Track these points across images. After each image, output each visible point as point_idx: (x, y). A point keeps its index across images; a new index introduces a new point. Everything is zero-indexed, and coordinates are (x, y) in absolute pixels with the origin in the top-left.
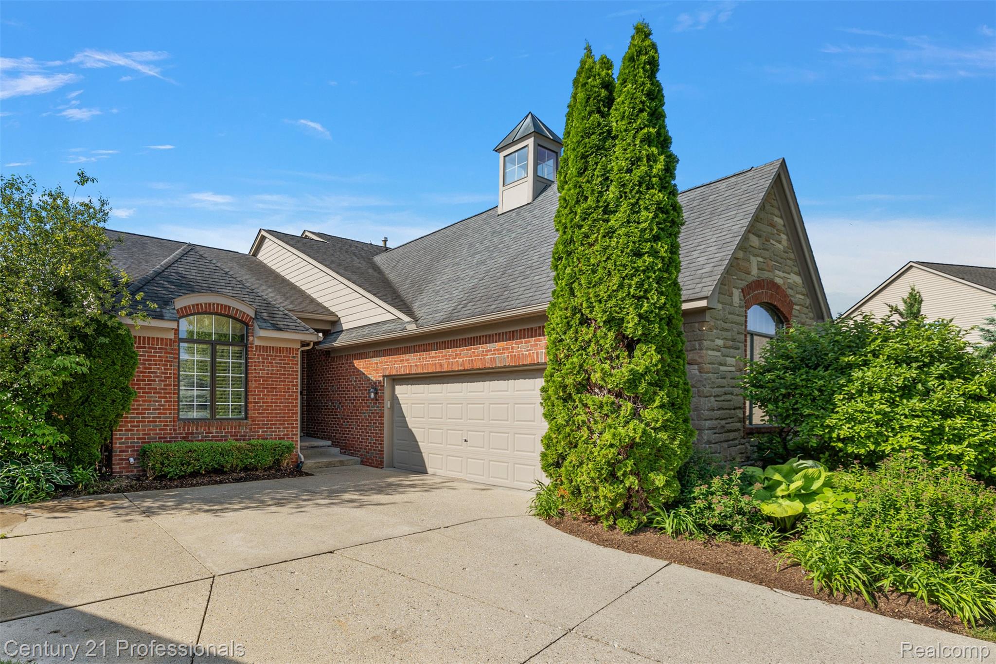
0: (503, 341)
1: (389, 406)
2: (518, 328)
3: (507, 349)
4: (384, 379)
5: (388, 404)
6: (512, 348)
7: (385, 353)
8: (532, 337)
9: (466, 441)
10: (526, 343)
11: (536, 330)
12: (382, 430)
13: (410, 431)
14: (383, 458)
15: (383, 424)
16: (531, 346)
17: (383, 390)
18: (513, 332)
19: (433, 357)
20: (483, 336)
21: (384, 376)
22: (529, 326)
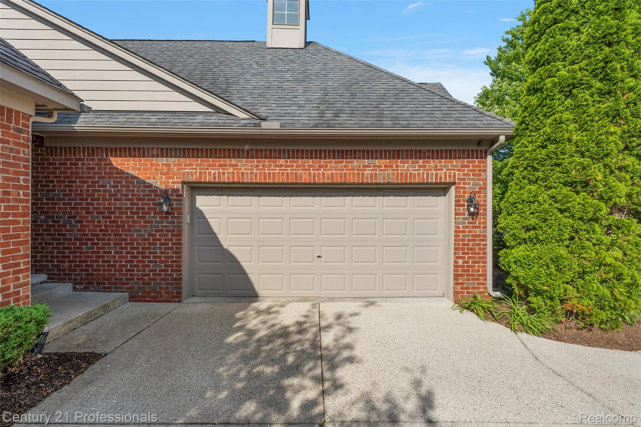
0: (385, 158)
1: (188, 222)
2: (404, 148)
3: (391, 166)
4: (182, 187)
5: (187, 218)
6: (397, 166)
7: (186, 154)
8: (420, 158)
9: (319, 257)
10: (413, 163)
11: (424, 153)
12: (178, 253)
13: (227, 251)
14: (181, 288)
15: (181, 244)
16: (419, 166)
17: (181, 200)
18: (398, 151)
19: (281, 166)
20: (359, 151)
21: (183, 183)
22: (418, 148)
